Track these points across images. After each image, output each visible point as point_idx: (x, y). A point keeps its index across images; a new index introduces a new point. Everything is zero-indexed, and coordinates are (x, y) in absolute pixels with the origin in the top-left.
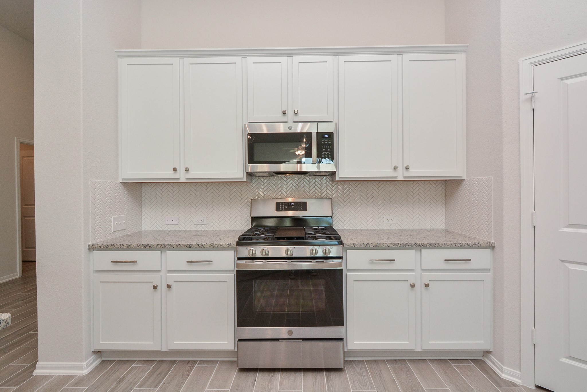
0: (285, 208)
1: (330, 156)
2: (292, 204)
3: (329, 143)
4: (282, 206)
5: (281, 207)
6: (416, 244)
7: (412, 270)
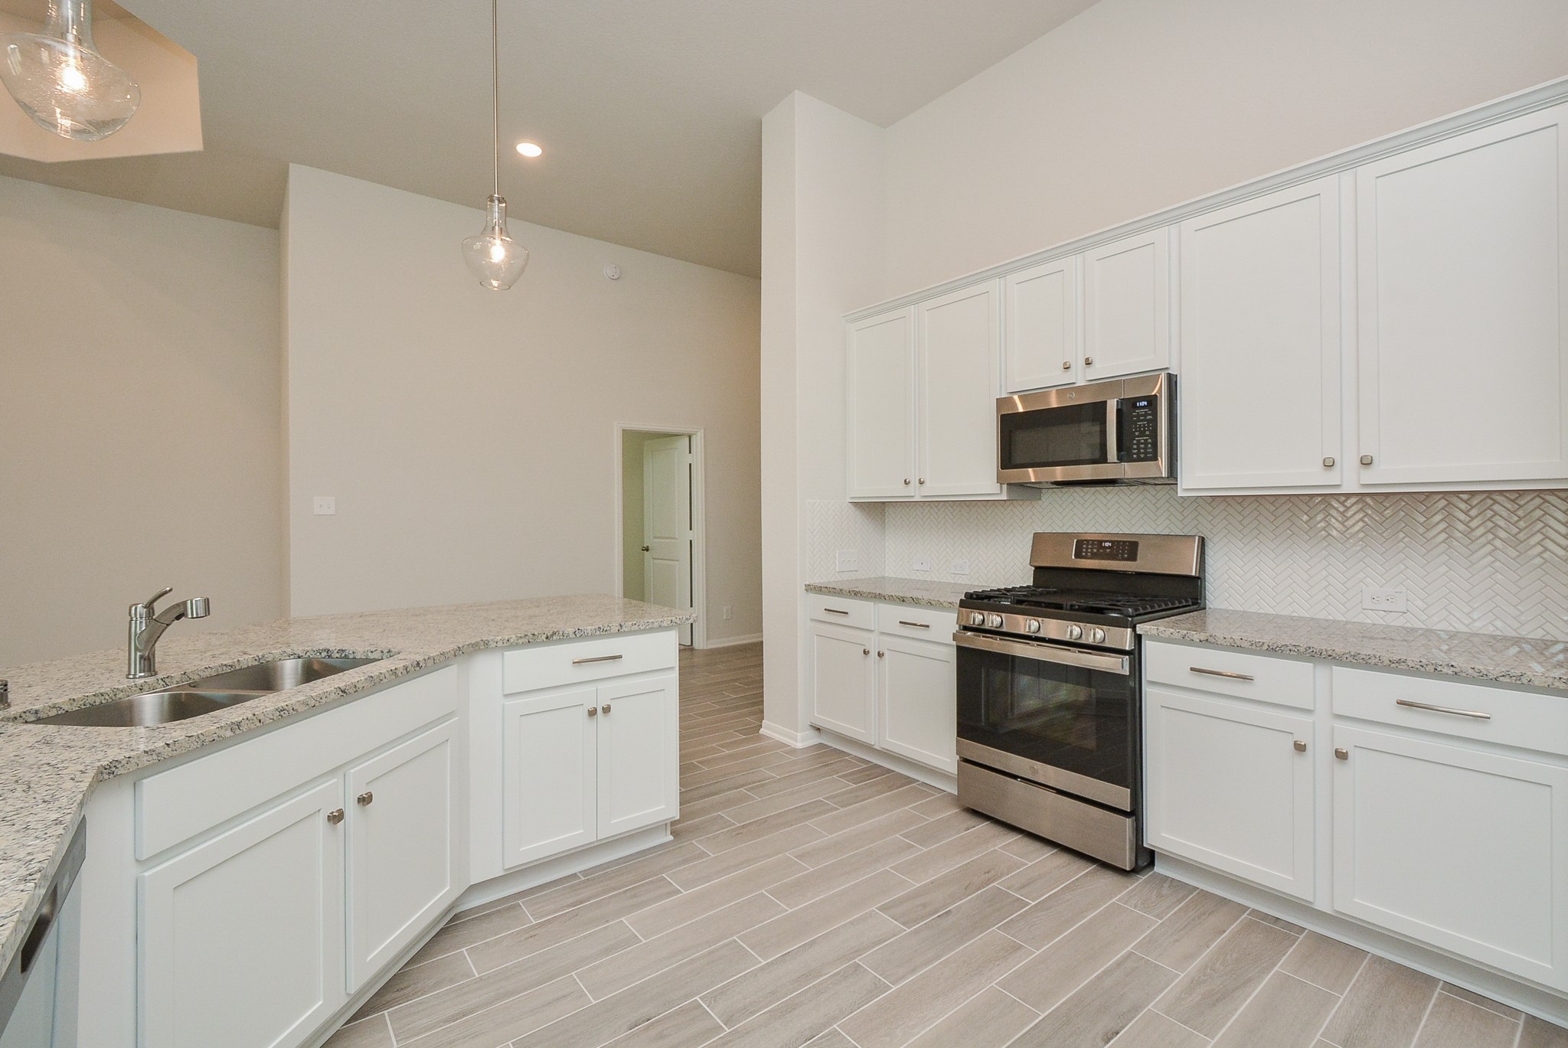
0: (1092, 553)
1: (1150, 446)
2: (1107, 544)
3: (1148, 417)
4: (1087, 549)
5: (1084, 550)
6: (1311, 650)
7: (1309, 711)
